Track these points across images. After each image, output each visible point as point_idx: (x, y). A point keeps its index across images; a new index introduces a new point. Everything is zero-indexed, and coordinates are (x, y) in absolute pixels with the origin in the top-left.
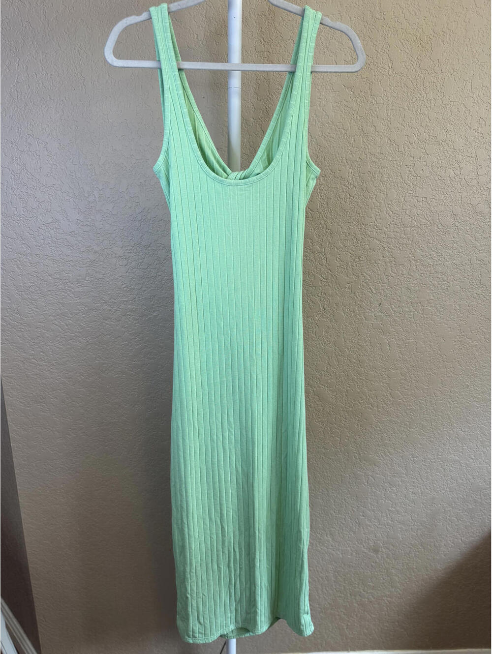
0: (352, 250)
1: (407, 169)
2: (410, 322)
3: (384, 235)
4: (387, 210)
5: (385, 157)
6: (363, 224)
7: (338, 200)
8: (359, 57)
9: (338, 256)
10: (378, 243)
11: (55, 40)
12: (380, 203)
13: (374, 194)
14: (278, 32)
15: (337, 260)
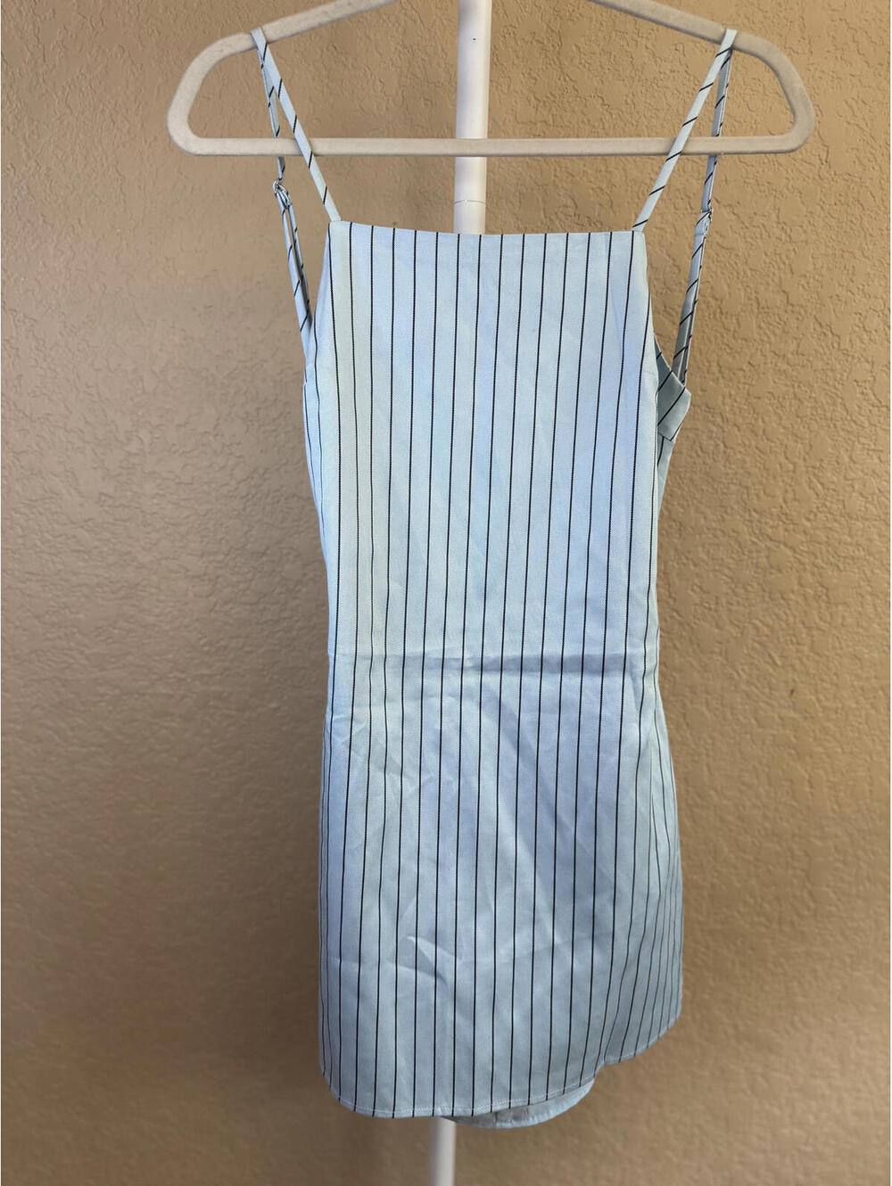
0: (729, 568)
1: (858, 390)
2: (859, 732)
3: (801, 537)
4: (811, 482)
5: (808, 360)
6: (755, 511)
7: (698, 456)
8: (799, 119)
9: (696, 581)
10: (790, 553)
11: (59, 93)
12: (794, 464)
13: (782, 444)
14: (567, 79)
15: (693, 590)
